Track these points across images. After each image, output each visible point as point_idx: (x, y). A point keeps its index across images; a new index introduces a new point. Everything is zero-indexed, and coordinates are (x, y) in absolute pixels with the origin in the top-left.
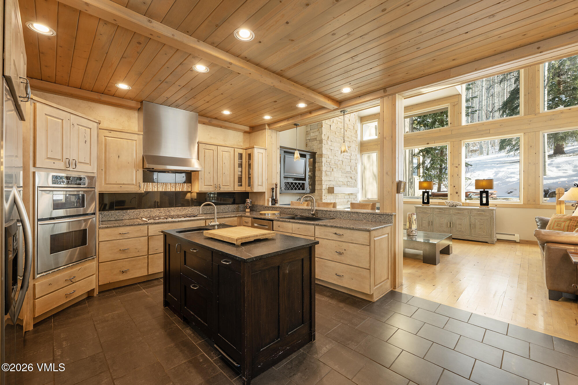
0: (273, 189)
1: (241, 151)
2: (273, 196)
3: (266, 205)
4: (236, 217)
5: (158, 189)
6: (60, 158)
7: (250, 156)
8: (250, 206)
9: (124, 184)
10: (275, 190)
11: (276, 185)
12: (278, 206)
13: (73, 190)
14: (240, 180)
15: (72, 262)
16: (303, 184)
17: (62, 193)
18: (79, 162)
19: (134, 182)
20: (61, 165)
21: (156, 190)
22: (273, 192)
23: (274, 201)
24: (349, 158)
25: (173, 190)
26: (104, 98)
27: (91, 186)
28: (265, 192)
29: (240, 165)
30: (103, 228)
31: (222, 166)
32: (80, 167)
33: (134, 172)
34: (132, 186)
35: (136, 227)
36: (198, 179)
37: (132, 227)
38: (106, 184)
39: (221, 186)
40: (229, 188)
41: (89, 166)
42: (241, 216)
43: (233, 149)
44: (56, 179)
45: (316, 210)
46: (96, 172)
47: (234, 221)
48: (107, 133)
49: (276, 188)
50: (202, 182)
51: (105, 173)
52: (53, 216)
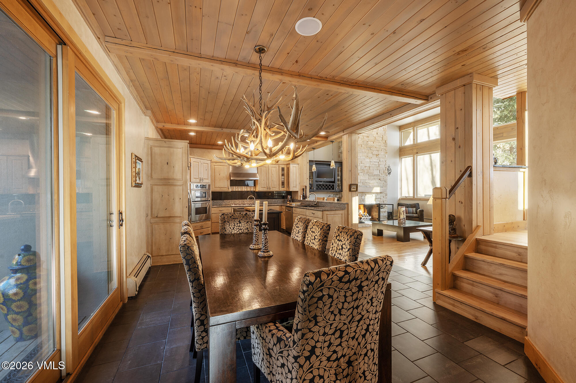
0: (303, 189)
1: (283, 166)
2: (303, 194)
3: (299, 199)
4: (278, 205)
5: (238, 190)
6: (198, 178)
7: (288, 169)
8: (290, 200)
9: (222, 187)
10: (305, 190)
11: (306, 186)
12: (307, 200)
13: (204, 190)
14: (283, 183)
15: (200, 220)
16: (333, 185)
17: (200, 191)
18: (204, 179)
19: (226, 187)
20: (198, 180)
21: (237, 190)
22: (304, 191)
23: (305, 197)
24: (377, 164)
25: (246, 190)
26: (214, 147)
27: (209, 188)
28: (298, 191)
29: (283, 175)
30: (213, 207)
31: (272, 176)
32: (205, 181)
33: (226, 181)
34: (226, 188)
35: (226, 208)
36: (258, 184)
37: (224, 208)
38: (215, 187)
39: (271, 188)
40: (275, 189)
41: (207, 180)
42: (281, 205)
43: (278, 165)
44: (197, 186)
45: (318, 202)
46: (210, 182)
47: (277, 208)
48: (215, 164)
49: (306, 188)
50: (260, 185)
51: (214, 182)
52: (196, 200)
